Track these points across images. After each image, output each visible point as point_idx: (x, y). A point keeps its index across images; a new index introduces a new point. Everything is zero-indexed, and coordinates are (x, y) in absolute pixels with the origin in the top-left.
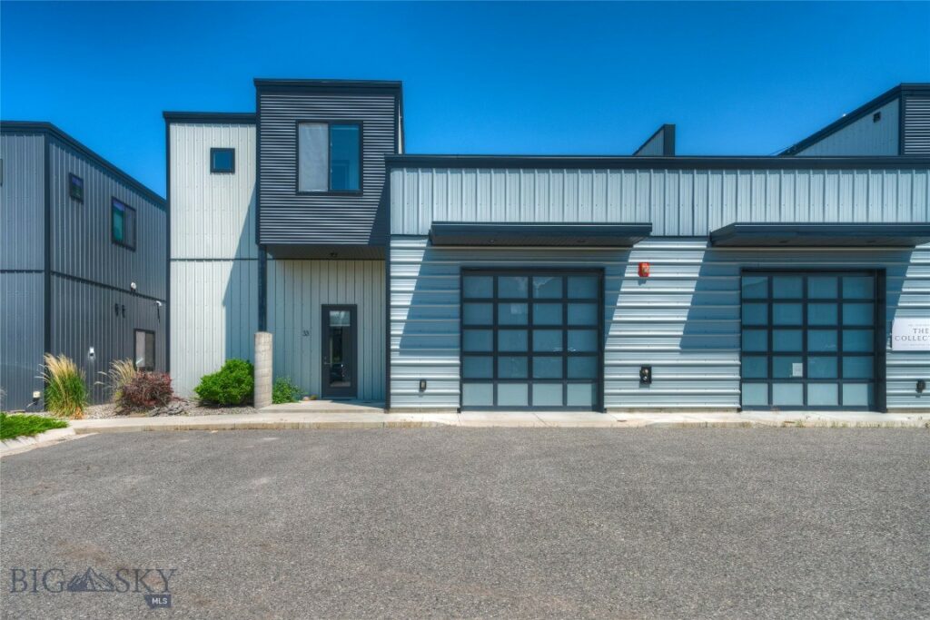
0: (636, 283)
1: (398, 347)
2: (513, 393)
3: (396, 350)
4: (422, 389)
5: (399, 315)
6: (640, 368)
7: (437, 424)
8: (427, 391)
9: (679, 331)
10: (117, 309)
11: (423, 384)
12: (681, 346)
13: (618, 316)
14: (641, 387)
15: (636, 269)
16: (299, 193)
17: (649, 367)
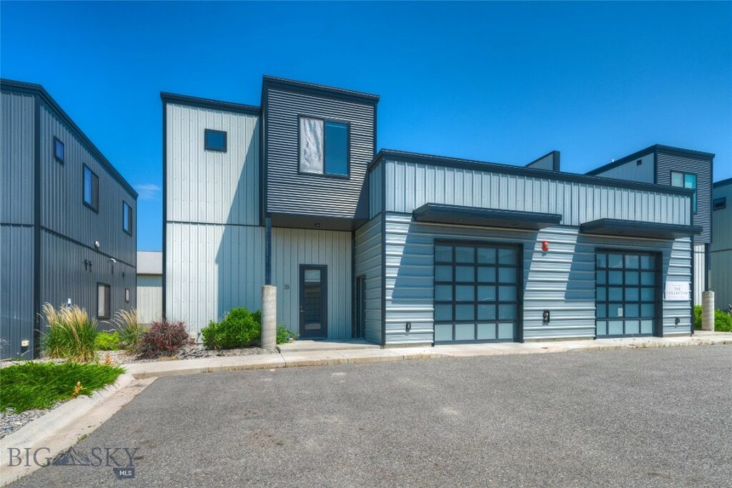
0: (540, 255)
1: (390, 298)
2: (465, 331)
3: (389, 300)
4: (408, 328)
5: (392, 273)
6: (543, 312)
7: (442, 355)
8: (411, 331)
9: (563, 287)
10: (86, 264)
11: (408, 326)
12: (565, 297)
13: (531, 277)
14: (543, 325)
15: (541, 245)
16: (300, 173)
17: (548, 311)
